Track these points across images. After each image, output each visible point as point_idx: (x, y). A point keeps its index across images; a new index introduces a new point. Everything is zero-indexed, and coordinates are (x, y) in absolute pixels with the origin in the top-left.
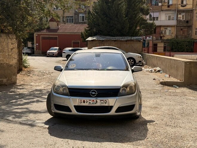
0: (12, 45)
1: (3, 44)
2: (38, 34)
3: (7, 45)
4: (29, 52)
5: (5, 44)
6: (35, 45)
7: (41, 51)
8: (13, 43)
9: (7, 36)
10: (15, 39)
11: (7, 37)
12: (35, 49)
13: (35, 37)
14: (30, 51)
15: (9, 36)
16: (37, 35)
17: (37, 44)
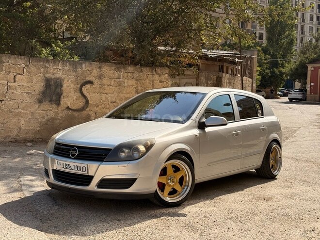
0: (160, 84)
1: (144, 82)
2: (314, 67)
3: (151, 83)
4: (300, 96)
5: (148, 81)
6: (309, 86)
7: (318, 95)
8: (163, 80)
9: (152, 70)
10: (166, 75)
11: (152, 72)
12: (308, 93)
13: (310, 72)
14: (302, 95)
15: (155, 71)
16: (313, 69)
17: (312, 84)
